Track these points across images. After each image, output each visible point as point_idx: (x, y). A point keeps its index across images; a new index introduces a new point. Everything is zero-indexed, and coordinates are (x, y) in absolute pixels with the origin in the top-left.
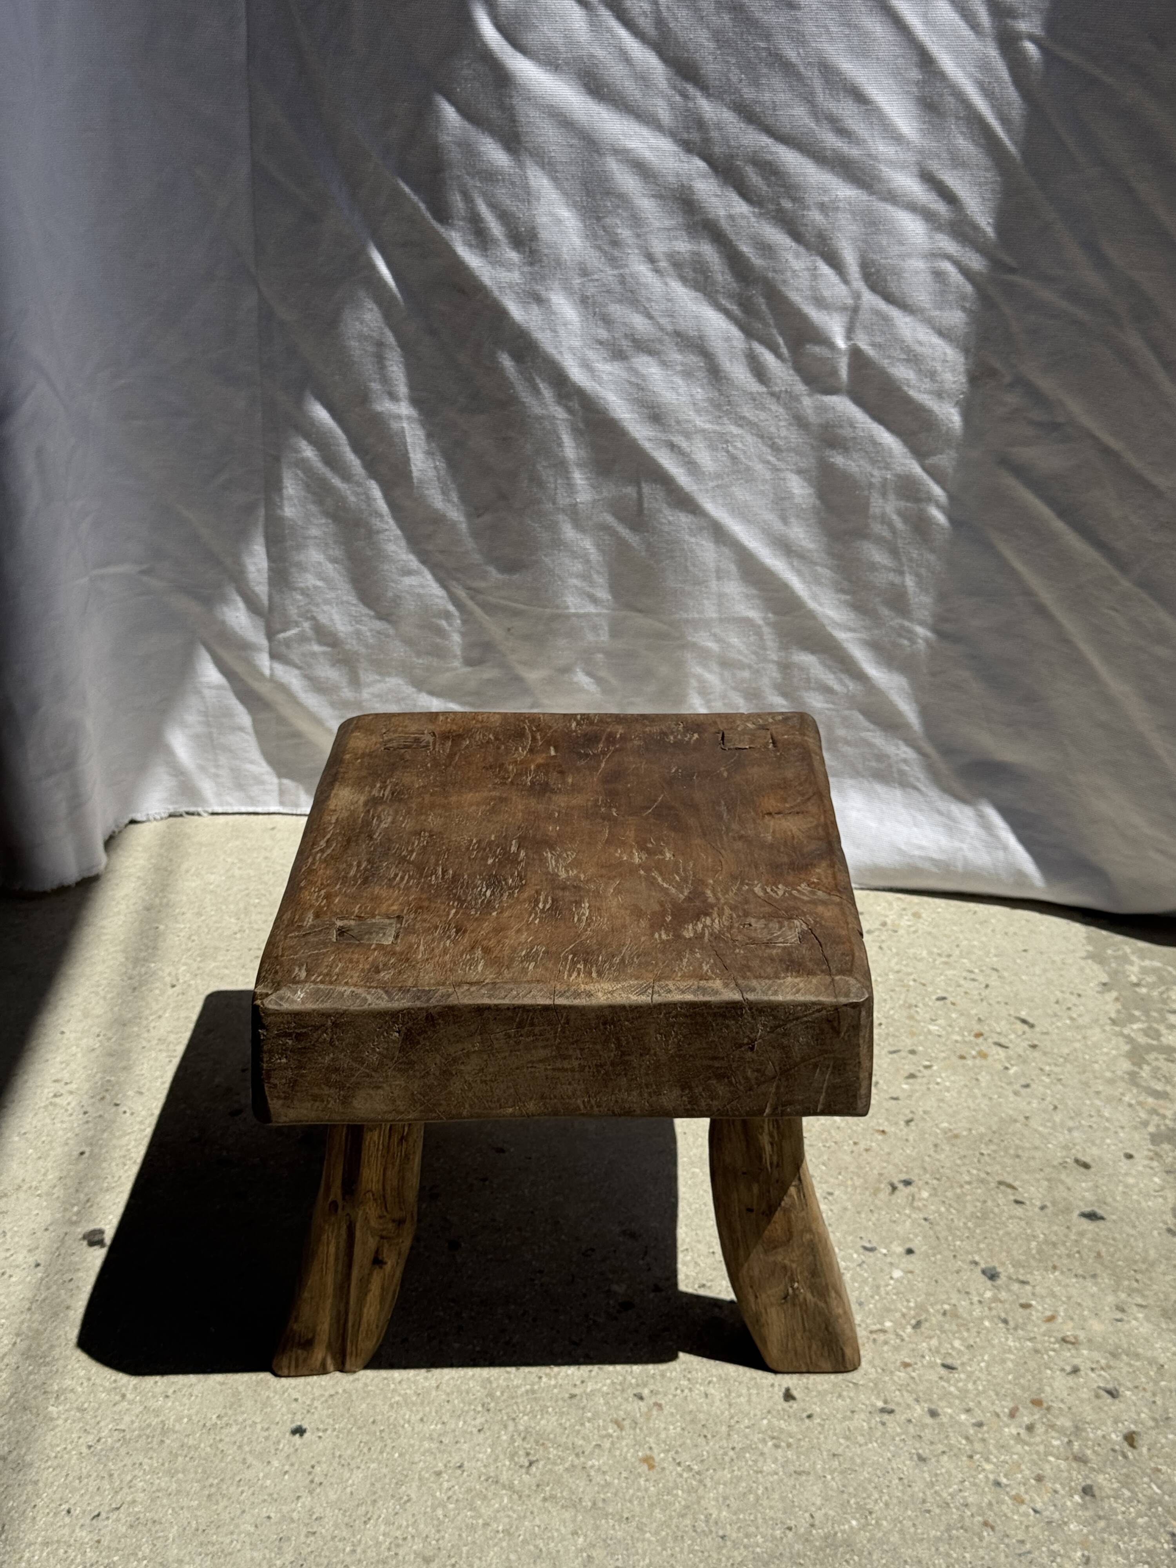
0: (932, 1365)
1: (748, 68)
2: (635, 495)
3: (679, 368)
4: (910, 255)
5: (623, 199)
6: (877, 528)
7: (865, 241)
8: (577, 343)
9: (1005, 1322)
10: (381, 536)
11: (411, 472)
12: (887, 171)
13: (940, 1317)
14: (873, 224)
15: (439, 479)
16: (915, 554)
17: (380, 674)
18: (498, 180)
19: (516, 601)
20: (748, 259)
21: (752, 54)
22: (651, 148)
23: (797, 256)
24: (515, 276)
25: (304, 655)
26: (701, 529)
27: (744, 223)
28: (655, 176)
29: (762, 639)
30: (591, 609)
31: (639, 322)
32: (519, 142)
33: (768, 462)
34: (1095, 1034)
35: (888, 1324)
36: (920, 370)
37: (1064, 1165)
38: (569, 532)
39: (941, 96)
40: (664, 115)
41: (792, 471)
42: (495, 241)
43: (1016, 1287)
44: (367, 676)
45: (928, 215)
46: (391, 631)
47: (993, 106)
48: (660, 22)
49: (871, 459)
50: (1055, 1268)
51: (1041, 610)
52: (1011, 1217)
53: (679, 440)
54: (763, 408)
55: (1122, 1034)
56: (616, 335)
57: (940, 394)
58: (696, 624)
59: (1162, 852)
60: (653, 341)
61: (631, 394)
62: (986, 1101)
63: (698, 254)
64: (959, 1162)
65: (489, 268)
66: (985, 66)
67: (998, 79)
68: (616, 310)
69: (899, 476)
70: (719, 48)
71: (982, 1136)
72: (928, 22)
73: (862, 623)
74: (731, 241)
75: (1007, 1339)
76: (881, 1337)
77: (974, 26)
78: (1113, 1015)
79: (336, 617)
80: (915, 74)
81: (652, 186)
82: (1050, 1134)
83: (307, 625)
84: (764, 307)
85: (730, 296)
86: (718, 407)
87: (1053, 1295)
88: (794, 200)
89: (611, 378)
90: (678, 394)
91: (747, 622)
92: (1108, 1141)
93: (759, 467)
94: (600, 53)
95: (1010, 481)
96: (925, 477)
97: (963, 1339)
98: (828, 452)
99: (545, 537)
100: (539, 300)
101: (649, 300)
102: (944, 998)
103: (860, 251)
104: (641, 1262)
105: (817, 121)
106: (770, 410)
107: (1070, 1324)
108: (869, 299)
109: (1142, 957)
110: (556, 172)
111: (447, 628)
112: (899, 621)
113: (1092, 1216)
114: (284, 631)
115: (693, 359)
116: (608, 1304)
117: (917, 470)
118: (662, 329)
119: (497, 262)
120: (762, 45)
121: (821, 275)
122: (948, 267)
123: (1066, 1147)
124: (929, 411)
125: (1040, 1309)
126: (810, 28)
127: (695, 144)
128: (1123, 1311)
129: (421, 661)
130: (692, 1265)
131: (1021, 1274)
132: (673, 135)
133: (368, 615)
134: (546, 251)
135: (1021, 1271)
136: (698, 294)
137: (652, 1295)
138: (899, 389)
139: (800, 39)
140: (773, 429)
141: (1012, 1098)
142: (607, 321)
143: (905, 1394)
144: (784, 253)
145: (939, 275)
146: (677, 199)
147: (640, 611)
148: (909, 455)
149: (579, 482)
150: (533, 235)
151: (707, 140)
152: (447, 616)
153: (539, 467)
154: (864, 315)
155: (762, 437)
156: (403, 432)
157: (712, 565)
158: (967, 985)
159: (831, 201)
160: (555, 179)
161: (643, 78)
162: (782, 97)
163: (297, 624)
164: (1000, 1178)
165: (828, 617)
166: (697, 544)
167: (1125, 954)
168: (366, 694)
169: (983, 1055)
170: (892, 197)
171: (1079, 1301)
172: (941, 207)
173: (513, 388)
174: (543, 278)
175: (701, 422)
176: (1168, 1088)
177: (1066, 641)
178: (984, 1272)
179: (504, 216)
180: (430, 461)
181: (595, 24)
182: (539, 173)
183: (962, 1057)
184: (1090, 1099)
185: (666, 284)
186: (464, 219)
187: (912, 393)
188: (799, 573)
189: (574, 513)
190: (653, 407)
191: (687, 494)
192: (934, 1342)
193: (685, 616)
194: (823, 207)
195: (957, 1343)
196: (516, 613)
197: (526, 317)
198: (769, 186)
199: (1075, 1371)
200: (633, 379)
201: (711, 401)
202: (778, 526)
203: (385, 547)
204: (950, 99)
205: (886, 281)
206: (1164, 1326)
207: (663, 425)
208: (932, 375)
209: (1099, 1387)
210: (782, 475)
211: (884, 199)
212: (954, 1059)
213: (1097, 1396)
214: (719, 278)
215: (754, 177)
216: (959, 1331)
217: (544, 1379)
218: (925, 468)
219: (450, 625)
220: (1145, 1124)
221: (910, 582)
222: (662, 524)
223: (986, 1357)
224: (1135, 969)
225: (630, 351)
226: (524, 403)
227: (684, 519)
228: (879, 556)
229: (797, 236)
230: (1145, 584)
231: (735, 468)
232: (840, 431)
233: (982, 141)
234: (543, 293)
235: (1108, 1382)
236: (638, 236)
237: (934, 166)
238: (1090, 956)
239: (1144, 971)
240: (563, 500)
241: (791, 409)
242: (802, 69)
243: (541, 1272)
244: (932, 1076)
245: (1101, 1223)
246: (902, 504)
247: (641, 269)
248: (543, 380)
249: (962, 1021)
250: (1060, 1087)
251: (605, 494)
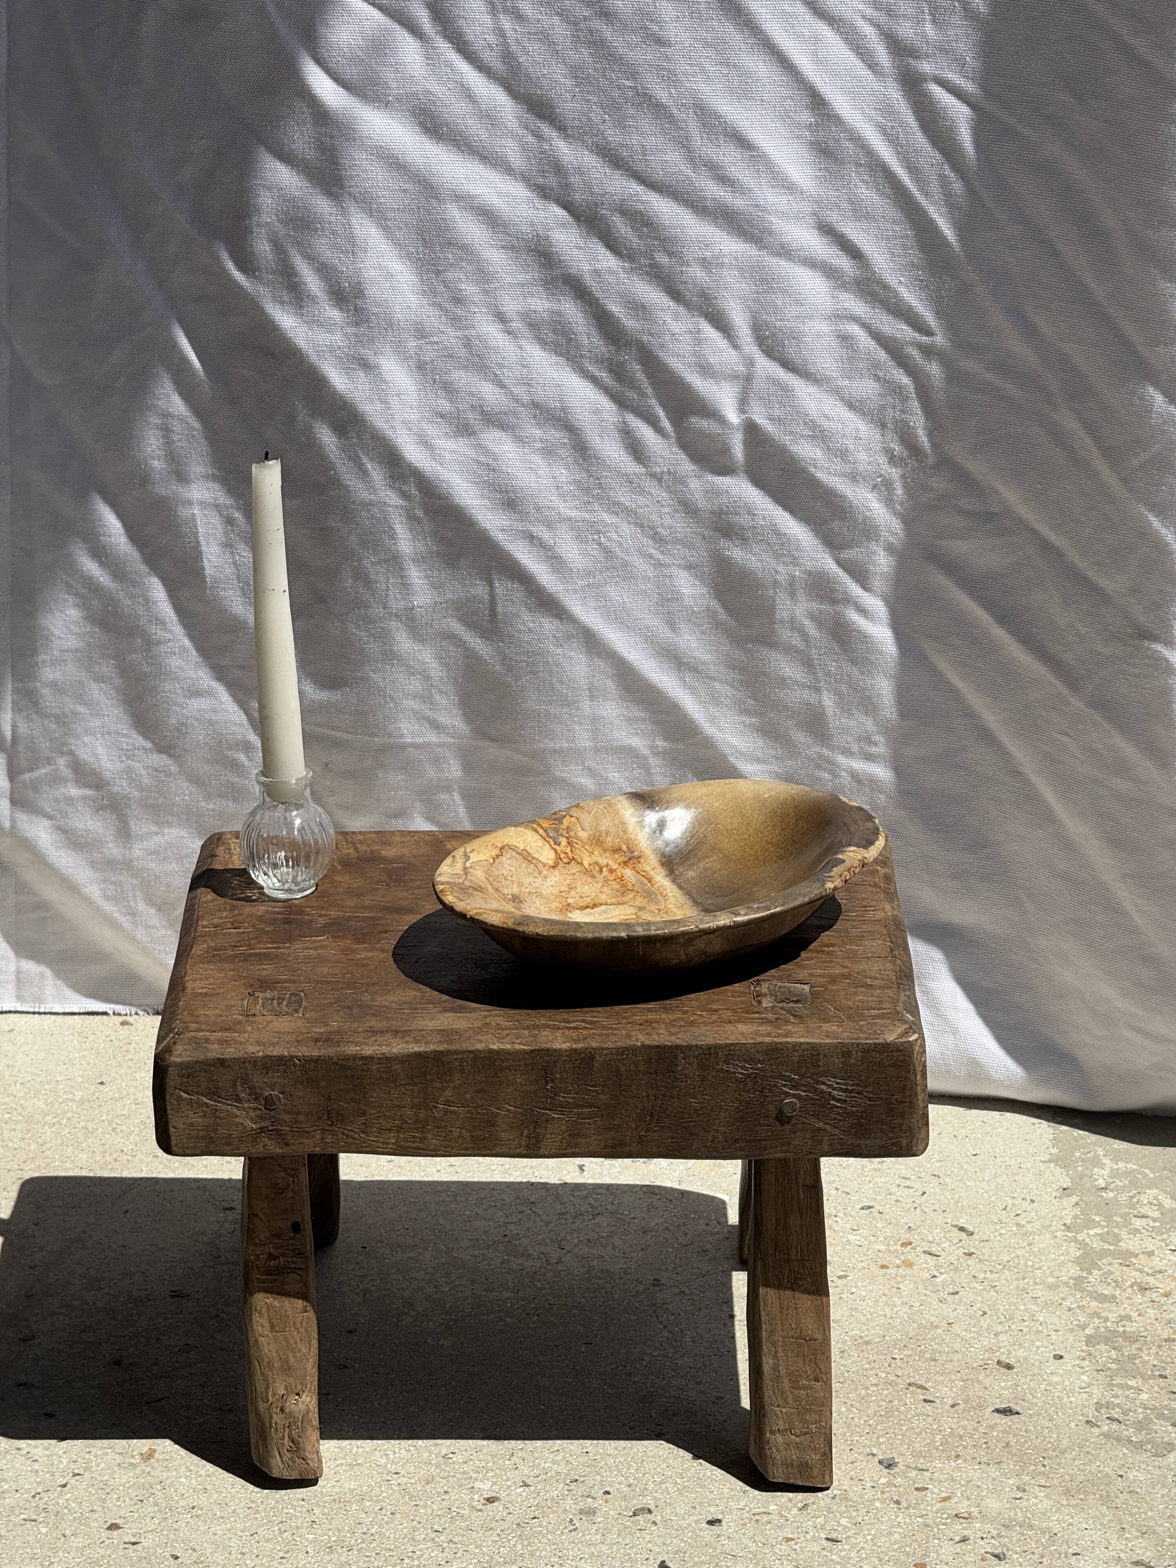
0: (815, 1539)
1: (613, 107)
2: (486, 597)
3: (538, 445)
4: (811, 317)
5: (467, 251)
6: (785, 635)
7: (756, 301)
8: (414, 417)
9: (898, 1502)
10: (163, 648)
11: (203, 568)
12: (778, 224)
13: (829, 1501)
14: (764, 281)
15: (238, 577)
16: (833, 667)
17: (157, 823)
18: (316, 230)
19: (336, 729)
20: (618, 320)
21: (616, 93)
22: (499, 194)
23: (676, 317)
24: (337, 339)
25: (57, 801)
26: (569, 637)
27: (611, 279)
28: (505, 226)
29: (648, 772)
30: (433, 737)
31: (489, 392)
32: (342, 187)
33: (651, 556)
34: (1044, 1241)
35: (772, 1507)
36: (829, 448)
37: (984, 1367)
38: (403, 642)
39: (837, 141)
40: (515, 158)
41: (679, 566)
42: (313, 299)
43: (914, 1473)
44: (140, 826)
45: (829, 272)
46: (174, 768)
47: (898, 153)
48: (508, 56)
49: (775, 552)
50: (958, 1457)
51: (985, 735)
52: (918, 1415)
53: (539, 530)
54: (642, 492)
55: (1075, 1240)
56: (461, 407)
57: (853, 477)
58: (564, 755)
59: (1138, 1030)
60: (506, 413)
61: (480, 476)
62: (906, 1309)
63: (559, 313)
64: (867, 1366)
65: (305, 328)
66: (887, 109)
67: (902, 124)
68: (461, 377)
69: (810, 573)
70: (578, 86)
71: (896, 1342)
72: (818, 61)
73: (773, 752)
74: (597, 300)
75: (897, 1517)
76: (765, 1518)
77: (872, 66)
78: (1068, 1222)
79: (101, 751)
80: (806, 117)
81: (501, 236)
82: (974, 1338)
83: (62, 762)
84: (640, 375)
85: (599, 361)
86: (587, 490)
87: (953, 1480)
88: (670, 254)
89: (455, 456)
90: (537, 476)
91: (629, 752)
92: (1038, 1343)
93: (639, 563)
94: (437, 89)
95: (940, 580)
96: (840, 572)
97: (850, 1518)
98: (723, 543)
99: (373, 648)
100: (366, 365)
101: (501, 366)
102: (870, 1207)
103: (750, 309)
104: (507, 1462)
105: (695, 167)
106: (651, 494)
107: (967, 1503)
108: (765, 366)
109: (1116, 1160)
110: (386, 219)
111: (247, 763)
112: (818, 749)
113: (1007, 1412)
114: (31, 770)
115: (556, 435)
116: (472, 1499)
117: (830, 565)
118: (517, 401)
119: (314, 322)
120: (628, 83)
121: (706, 339)
122: (855, 330)
123: (990, 1350)
124: (843, 497)
125: (935, 1491)
126: (682, 66)
127: (552, 189)
128: (1024, 1490)
129: (211, 806)
130: (563, 1464)
131: (921, 1463)
132: (525, 179)
133: (145, 749)
134: (375, 310)
135: (921, 1460)
136: (561, 360)
137: (519, 1490)
138: (804, 470)
139: (671, 79)
140: (654, 517)
141: (935, 1304)
142: (449, 390)
143: (785, 1563)
144: (661, 314)
145: (845, 339)
146: (532, 250)
147: (494, 740)
148: (820, 547)
149: (417, 581)
150: (359, 291)
151: (566, 186)
152: (247, 747)
153: (366, 563)
154: (759, 385)
155: (641, 526)
156: (194, 520)
157: (583, 682)
158: (899, 1193)
159: (714, 257)
160: (385, 228)
161: (489, 118)
162: (652, 141)
163: (49, 761)
164: (912, 1380)
165: (732, 746)
166: (564, 656)
167: (1097, 1157)
168: (137, 850)
169: (910, 1265)
170: (786, 252)
171: (979, 1484)
172: (844, 263)
173: (334, 469)
174: (372, 340)
175: (566, 509)
176: (1118, 1292)
177: (1016, 773)
178: (880, 1462)
179: (324, 270)
180: (228, 555)
181: (431, 57)
182: (366, 221)
183: (883, 1267)
184: (1025, 1305)
185: (521, 348)
186: (273, 272)
187: (819, 475)
188: (693, 691)
189: (410, 619)
190: (507, 492)
191: (550, 595)
192: (820, 1520)
193: (551, 745)
194: (704, 263)
195: (844, 1521)
196: (336, 744)
197: (351, 386)
198: (640, 238)
199: (964, 1540)
200: (482, 458)
201: (578, 483)
202: (664, 632)
203: (167, 661)
204: (848, 144)
205: (783, 345)
206: (1065, 1502)
207: (520, 512)
208: (843, 454)
209: (986, 1553)
210: (667, 572)
211: (778, 255)
212: (874, 1269)
213: (983, 1559)
214: (585, 340)
215: (622, 228)
216: (848, 1511)
217: (406, 1561)
218: (839, 563)
219: (250, 759)
220: (1083, 1327)
221: (828, 701)
222: (520, 631)
223: (873, 1532)
224: (1106, 1172)
225: (478, 426)
226: (346, 487)
227: (548, 625)
228: (790, 670)
229: (675, 295)
230: (1099, 704)
231: (610, 564)
232: (737, 519)
233: (888, 190)
234: (371, 358)
235: (997, 1548)
236: (486, 292)
237: (834, 218)
238: (1054, 1160)
239: (1115, 1174)
240: (396, 604)
241: (675, 493)
242: (675, 111)
243: (396, 1473)
244: (846, 1285)
245: (1015, 1418)
246: (815, 605)
247: (490, 330)
248: (372, 460)
249: (888, 1231)
250: (993, 1293)
251: (450, 596)
